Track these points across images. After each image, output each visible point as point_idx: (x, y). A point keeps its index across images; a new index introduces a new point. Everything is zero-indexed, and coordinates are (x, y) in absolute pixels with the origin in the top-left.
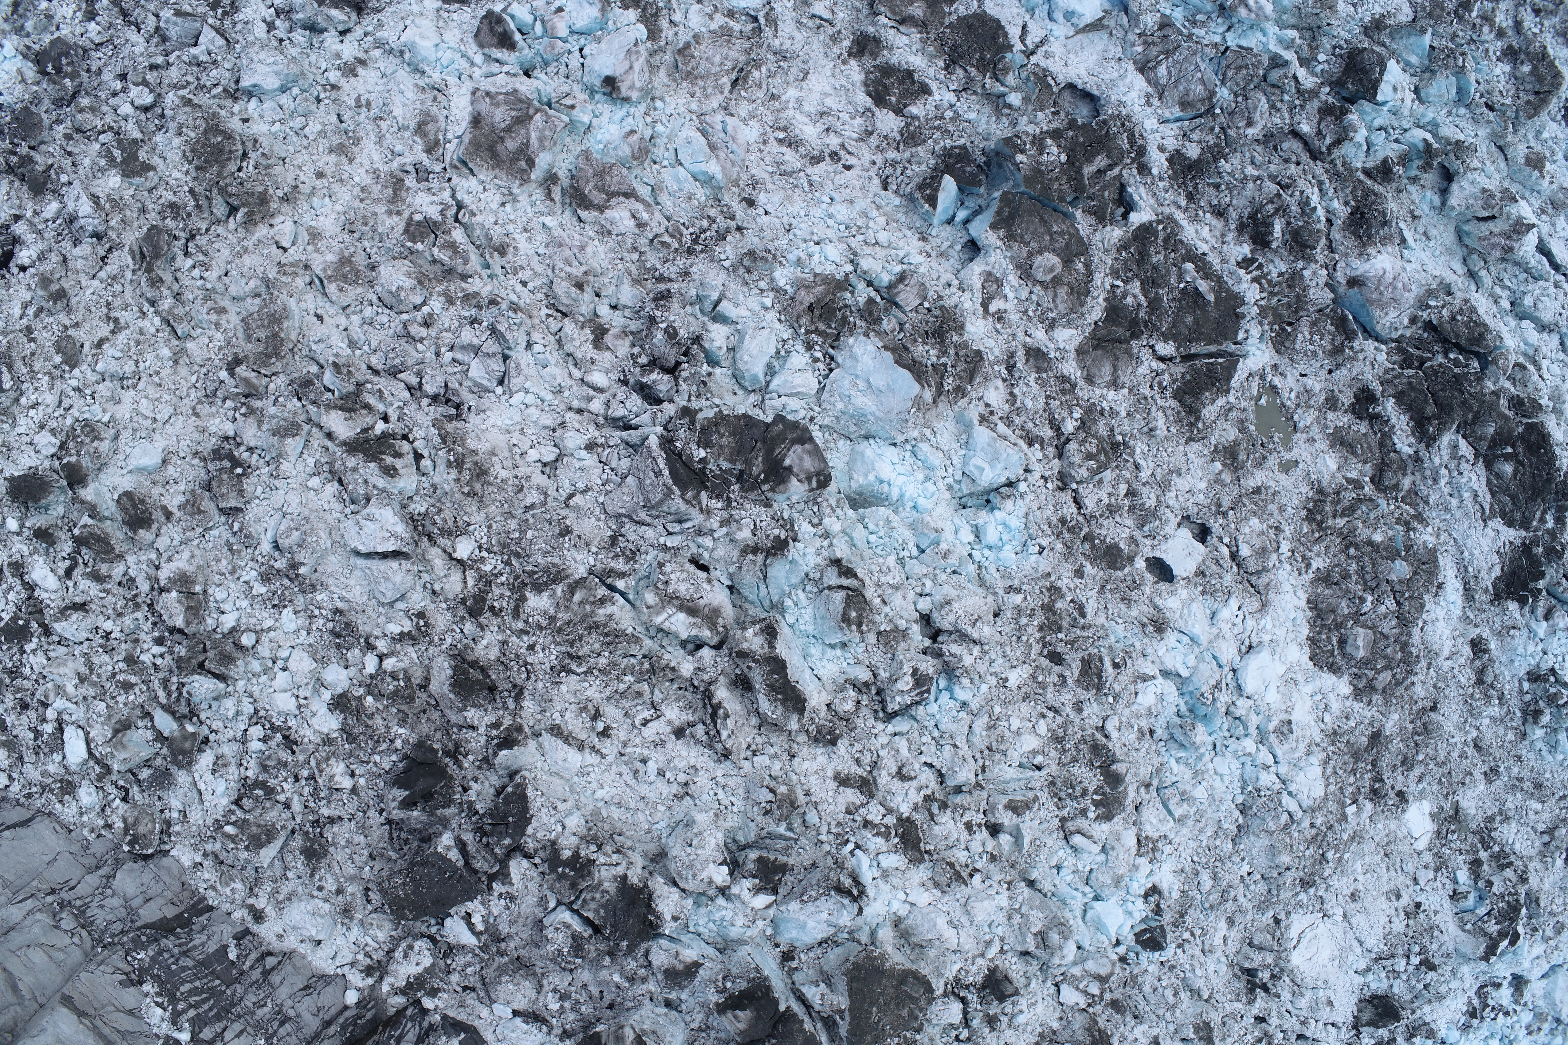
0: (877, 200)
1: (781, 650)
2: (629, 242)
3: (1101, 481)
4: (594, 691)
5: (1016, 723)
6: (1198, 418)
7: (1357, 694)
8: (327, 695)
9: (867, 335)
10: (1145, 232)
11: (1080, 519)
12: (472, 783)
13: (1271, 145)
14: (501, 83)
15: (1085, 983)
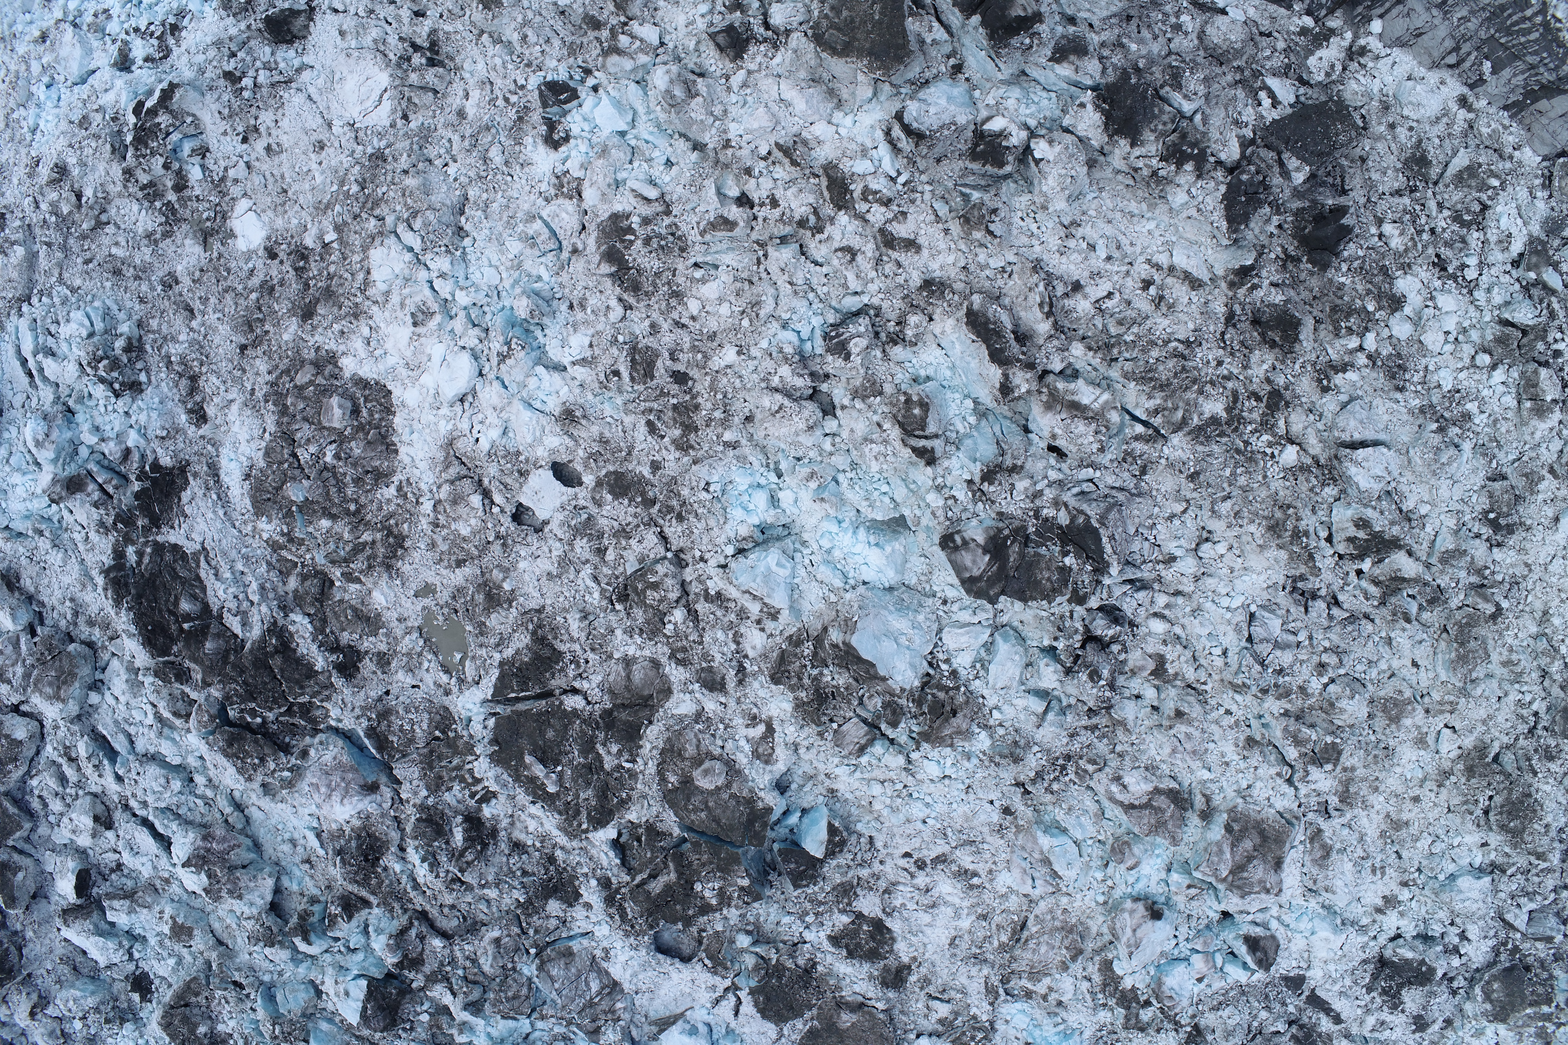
0: (879, 826)
1: (995, 373)
2: (1127, 761)
3: (641, 560)
4: (1161, 324)
5: (725, 309)
6: (534, 633)
7: (332, 358)
8: (1408, 310)
9: (903, 690)
10: (600, 820)
11: (661, 522)
12: (1275, 232)
13: (469, 921)
14: (1254, 903)
15: (635, 47)
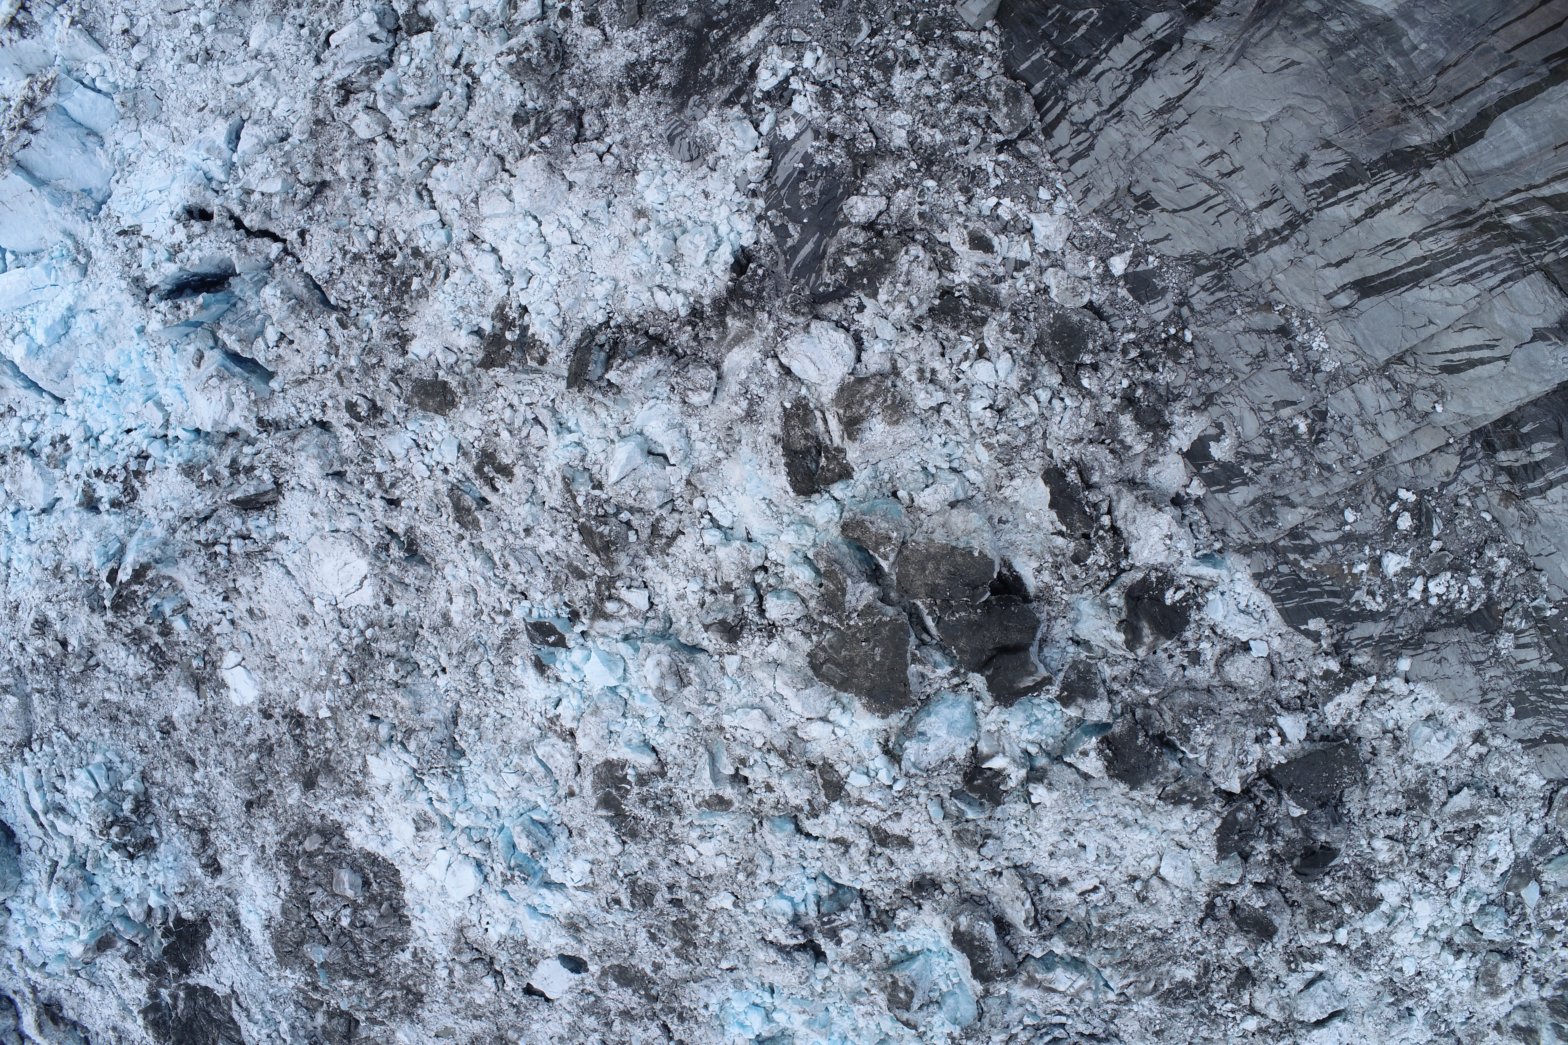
7: (338, 829)
8: (1384, 907)
11: (664, 1017)
15: (624, 611)
